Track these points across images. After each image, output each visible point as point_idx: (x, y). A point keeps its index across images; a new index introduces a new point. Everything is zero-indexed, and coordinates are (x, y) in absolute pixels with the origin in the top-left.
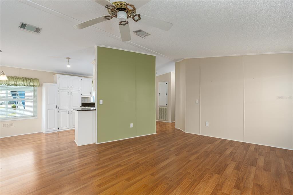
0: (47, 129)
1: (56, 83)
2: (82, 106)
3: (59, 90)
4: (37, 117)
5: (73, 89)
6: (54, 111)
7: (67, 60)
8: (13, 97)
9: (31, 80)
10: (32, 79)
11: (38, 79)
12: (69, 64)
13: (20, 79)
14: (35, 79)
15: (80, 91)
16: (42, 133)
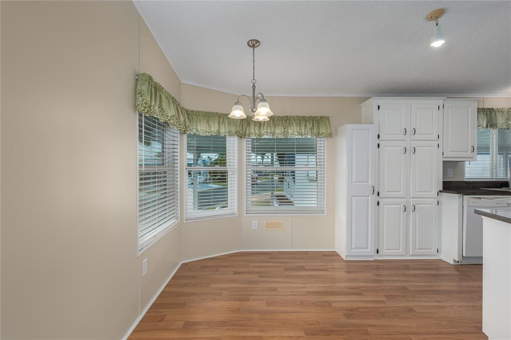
0: (351, 249)
1: (373, 123)
2: (444, 188)
3: (378, 141)
4: (325, 214)
5: (417, 136)
6: (368, 200)
7: (434, 23)
8: (280, 163)
9: (314, 122)
10: (315, 117)
11: (328, 118)
12: (440, 36)
13: (294, 122)
14: (321, 117)
15: (440, 141)
16: (334, 255)
